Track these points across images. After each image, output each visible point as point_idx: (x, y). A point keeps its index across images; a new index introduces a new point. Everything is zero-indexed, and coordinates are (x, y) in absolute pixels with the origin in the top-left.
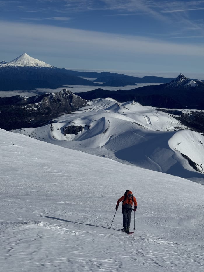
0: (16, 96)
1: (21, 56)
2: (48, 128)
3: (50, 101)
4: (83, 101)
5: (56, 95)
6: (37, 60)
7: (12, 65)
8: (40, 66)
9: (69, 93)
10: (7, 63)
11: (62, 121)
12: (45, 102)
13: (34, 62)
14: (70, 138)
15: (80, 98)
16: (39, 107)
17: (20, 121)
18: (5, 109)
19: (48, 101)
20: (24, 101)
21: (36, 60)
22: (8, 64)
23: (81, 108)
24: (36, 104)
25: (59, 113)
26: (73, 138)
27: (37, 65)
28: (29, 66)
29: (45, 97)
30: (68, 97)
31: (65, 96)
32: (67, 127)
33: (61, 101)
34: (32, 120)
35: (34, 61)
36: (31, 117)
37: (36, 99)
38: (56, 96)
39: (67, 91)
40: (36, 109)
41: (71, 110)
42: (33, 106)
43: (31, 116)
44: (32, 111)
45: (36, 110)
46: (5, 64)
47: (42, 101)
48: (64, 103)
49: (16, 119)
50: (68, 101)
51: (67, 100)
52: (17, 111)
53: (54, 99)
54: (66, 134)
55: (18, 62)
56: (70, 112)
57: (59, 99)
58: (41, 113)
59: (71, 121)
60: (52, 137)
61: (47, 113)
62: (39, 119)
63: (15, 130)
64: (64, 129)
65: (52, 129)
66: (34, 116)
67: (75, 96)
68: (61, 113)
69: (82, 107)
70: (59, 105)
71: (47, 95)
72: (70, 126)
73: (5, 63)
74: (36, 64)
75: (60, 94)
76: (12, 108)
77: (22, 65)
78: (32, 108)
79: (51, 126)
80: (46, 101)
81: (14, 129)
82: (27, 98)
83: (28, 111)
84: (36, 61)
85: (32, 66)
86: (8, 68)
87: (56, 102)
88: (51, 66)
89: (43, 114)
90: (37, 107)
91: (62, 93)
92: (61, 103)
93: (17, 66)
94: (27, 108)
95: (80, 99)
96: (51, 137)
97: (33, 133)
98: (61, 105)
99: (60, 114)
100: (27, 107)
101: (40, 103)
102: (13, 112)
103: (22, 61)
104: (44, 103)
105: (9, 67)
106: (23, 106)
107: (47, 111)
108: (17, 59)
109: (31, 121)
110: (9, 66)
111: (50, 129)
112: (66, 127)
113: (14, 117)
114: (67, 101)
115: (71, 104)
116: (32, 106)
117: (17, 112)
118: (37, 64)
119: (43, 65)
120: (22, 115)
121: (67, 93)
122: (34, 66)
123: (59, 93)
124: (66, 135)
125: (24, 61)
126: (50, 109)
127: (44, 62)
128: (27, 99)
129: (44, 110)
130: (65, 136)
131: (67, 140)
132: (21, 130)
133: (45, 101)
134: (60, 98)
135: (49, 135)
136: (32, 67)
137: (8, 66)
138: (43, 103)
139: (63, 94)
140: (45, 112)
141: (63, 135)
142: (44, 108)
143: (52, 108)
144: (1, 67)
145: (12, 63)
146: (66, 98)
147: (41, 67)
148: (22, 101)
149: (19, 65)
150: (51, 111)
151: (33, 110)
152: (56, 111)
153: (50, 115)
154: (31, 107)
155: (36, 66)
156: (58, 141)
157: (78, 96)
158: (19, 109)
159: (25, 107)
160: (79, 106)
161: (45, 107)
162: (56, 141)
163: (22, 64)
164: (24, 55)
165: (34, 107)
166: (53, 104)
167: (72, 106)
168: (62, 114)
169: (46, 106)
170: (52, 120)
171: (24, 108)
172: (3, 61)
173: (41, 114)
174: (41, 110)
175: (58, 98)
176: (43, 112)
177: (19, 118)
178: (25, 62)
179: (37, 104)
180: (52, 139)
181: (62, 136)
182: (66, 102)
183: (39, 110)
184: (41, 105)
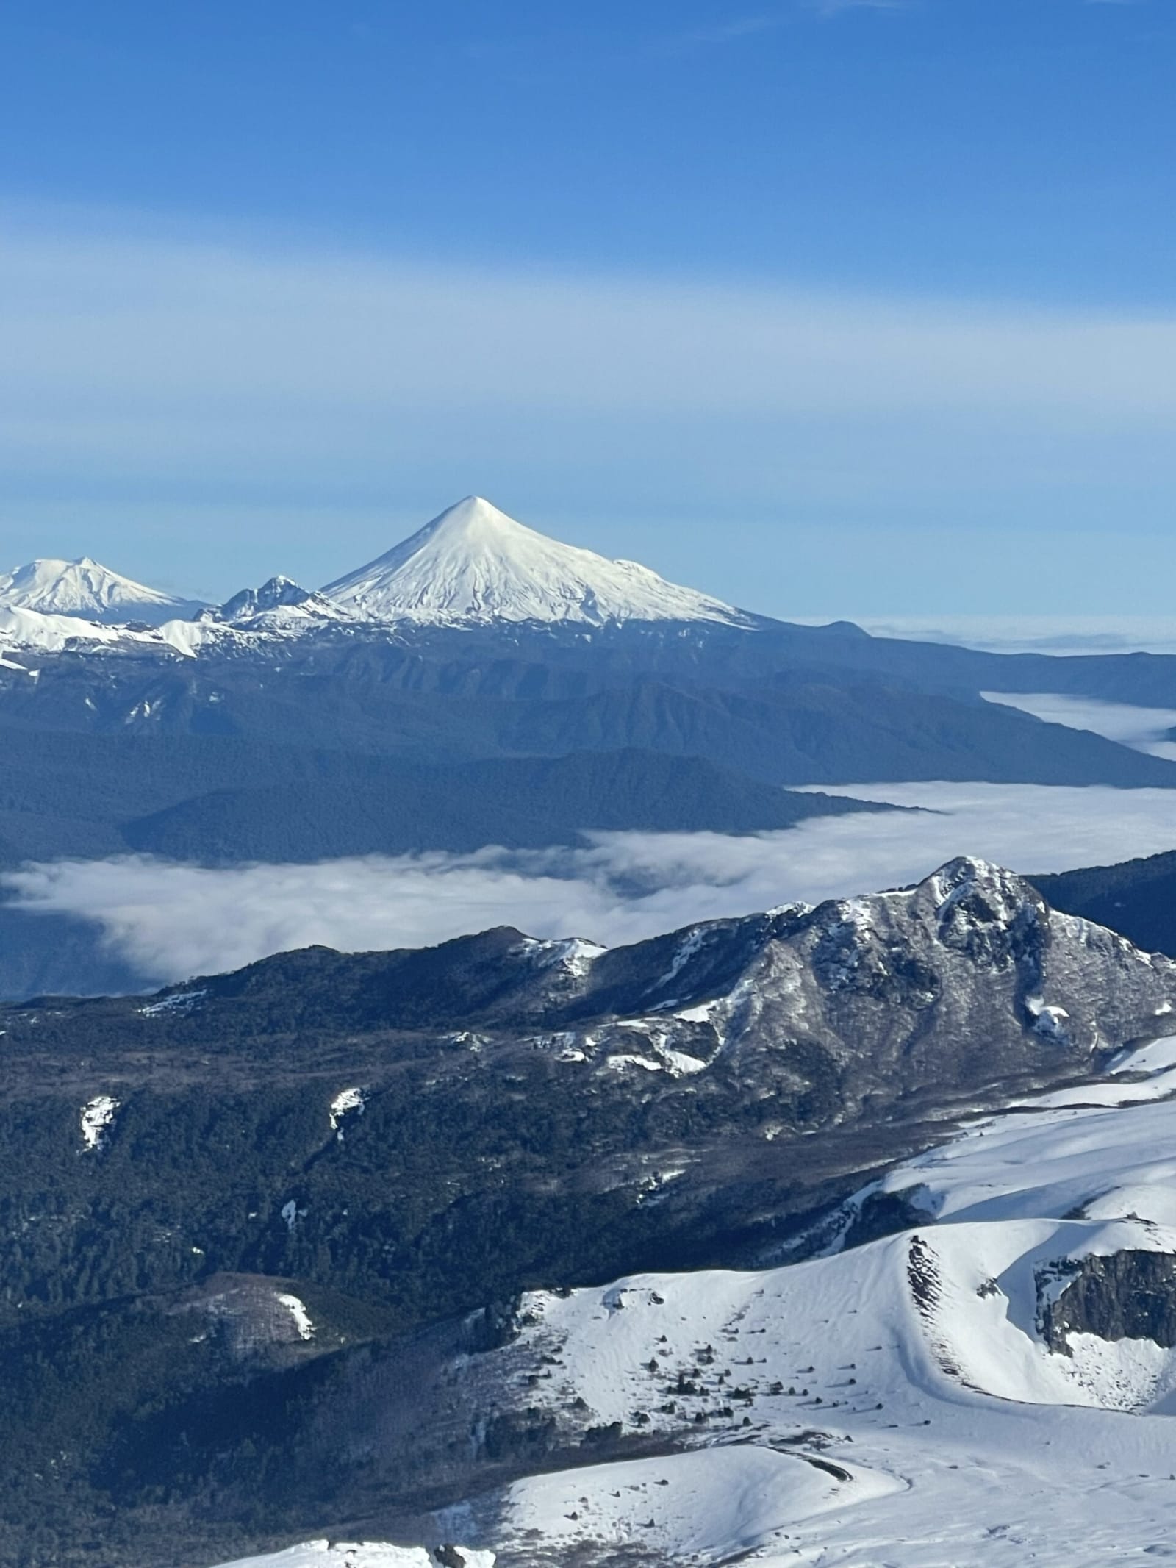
0: (484, 935)
1: (434, 524)
2: (881, 1271)
3: (823, 977)
4: (1150, 978)
5: (885, 918)
6: (589, 555)
7: (355, 612)
8: (613, 609)
9: (1010, 901)
10: (305, 597)
11: (984, 1194)
12: (772, 995)
13: (554, 571)
14: (1108, 1375)
15: (1116, 944)
16: (722, 1040)
17: (554, 1185)
18: (401, 1066)
19: (804, 986)
20: (568, 984)
21: (579, 552)
22: (321, 609)
23: (1140, 1053)
24: (688, 1015)
25: (922, 1108)
26: (1142, 1383)
27: (584, 605)
28: (510, 613)
29: (774, 945)
30: (995, 934)
31: (966, 928)
32: (1080, 1265)
33: (932, 981)
34: (667, 1177)
35: (562, 566)
36: (656, 1148)
37: (678, 962)
38: (883, 931)
39: (990, 881)
40: (695, 1065)
41: (1038, 1074)
42: (663, 1038)
43: (657, 1138)
44: (655, 1091)
45: (692, 1077)
46: (289, 610)
47: (746, 984)
48: (962, 997)
49: (508, 1168)
50: (1004, 979)
51: (994, 971)
52: (511, 1085)
53: (864, 966)
54: (1072, 1339)
55: (408, 577)
56: (1038, 1093)
57: (912, 963)
58: (747, 1102)
59: (1089, 1201)
60: (936, 1371)
61: (804, 1109)
62: (732, 1167)
63: (564, 1294)
64: (1041, 1280)
65: (921, 1287)
66: (684, 1134)
67: (1066, 925)
68: (947, 1104)
69: (1147, 1039)
70: (909, 1021)
71: (790, 926)
72: (1103, 1259)
73: (294, 596)
74: (580, 594)
75: (914, 916)
76: (464, 1057)
77: (444, 615)
78: (658, 1058)
79: (915, 1252)
80: (790, 986)
81: (548, 1287)
82: (595, 952)
83: (624, 1085)
84: (579, 569)
85: (545, 614)
86: (319, 645)
87: (879, 995)
88: (720, 603)
89: (760, 1113)
90: (699, 1042)
91: (941, 900)
92: (937, 1001)
93: (403, 622)
94: (612, 1060)
95: (1119, 954)
96: (921, 1366)
97: (741, 1325)
98: (928, 1016)
99: (936, 1116)
100: (606, 1051)
101: (731, 1001)
102: (477, 1094)
103: (446, 571)
104: (768, 1006)
105: (327, 630)
106: (569, 1036)
107: (798, 1083)
108: (397, 555)
109: (664, 1188)
110: (333, 623)
111: (905, 1279)
112: (1068, 1268)
113: (496, 1150)
114: (988, 984)
115: (1035, 1006)
116: (655, 1032)
117: (518, 1097)
118: (590, 594)
119: (638, 604)
120: (567, 1133)
121: (986, 895)
122: (560, 614)
123: (913, 902)
124: (1068, 1351)
125: (463, 572)
126: (831, 1063)
127: (650, 575)
128: (597, 965)
129: (777, 1071)
130: (1058, 1356)
131: (1083, 1397)
132: (625, 1299)
133: (776, 983)
134: (922, 956)
135: (900, 1347)
136: (541, 623)
137: (323, 624)
138: (758, 1006)
139: (948, 916)
140: (780, 1093)
141: (1043, 1347)
142: (771, 1051)
143: (844, 1056)
144: (263, 643)
145: (355, 590)
146: (981, 946)
147: (628, 622)
148: (544, 983)
149: (419, 615)
150: (840, 1083)
151: (663, 1076)
152: (887, 1081)
153: (838, 1120)
154: (643, 1044)
155: (577, 615)
156: (1006, 1412)
157: (1101, 929)
158: (536, 1065)
159: (586, 1049)
160: (1111, 1032)
161: (782, 1039)
162: (980, 1406)
163: (449, 599)
164: (468, 511)
165: (673, 1047)
166: (851, 1015)
167: (1046, 1032)
168: (955, 1111)
169: (790, 1030)
170: (879, 1175)
171: (579, 1056)
172: (271, 584)
173: (747, 1111)
174: (747, 1071)
175: (899, 957)
176: (765, 1095)
177: (540, 1160)
178: (468, 577)
179: (699, 1014)
180: (933, 1391)
181: (1029, 1362)
182: (985, 987)
183: (729, 1070)
184: (736, 1025)
